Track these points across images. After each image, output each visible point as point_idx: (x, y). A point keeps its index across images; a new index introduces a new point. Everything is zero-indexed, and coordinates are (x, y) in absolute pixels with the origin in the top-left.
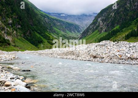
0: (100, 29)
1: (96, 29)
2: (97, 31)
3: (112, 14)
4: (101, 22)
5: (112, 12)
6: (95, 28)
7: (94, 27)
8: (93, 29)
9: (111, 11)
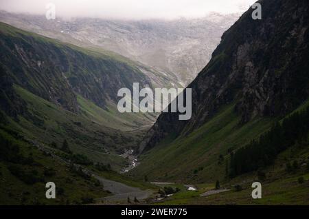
0: (242, 100)
1: (228, 97)
2: (229, 109)
3: (299, 32)
4: (250, 64)
5: (297, 21)
6: (221, 91)
7: (218, 89)
8: (214, 96)
9: (295, 17)
